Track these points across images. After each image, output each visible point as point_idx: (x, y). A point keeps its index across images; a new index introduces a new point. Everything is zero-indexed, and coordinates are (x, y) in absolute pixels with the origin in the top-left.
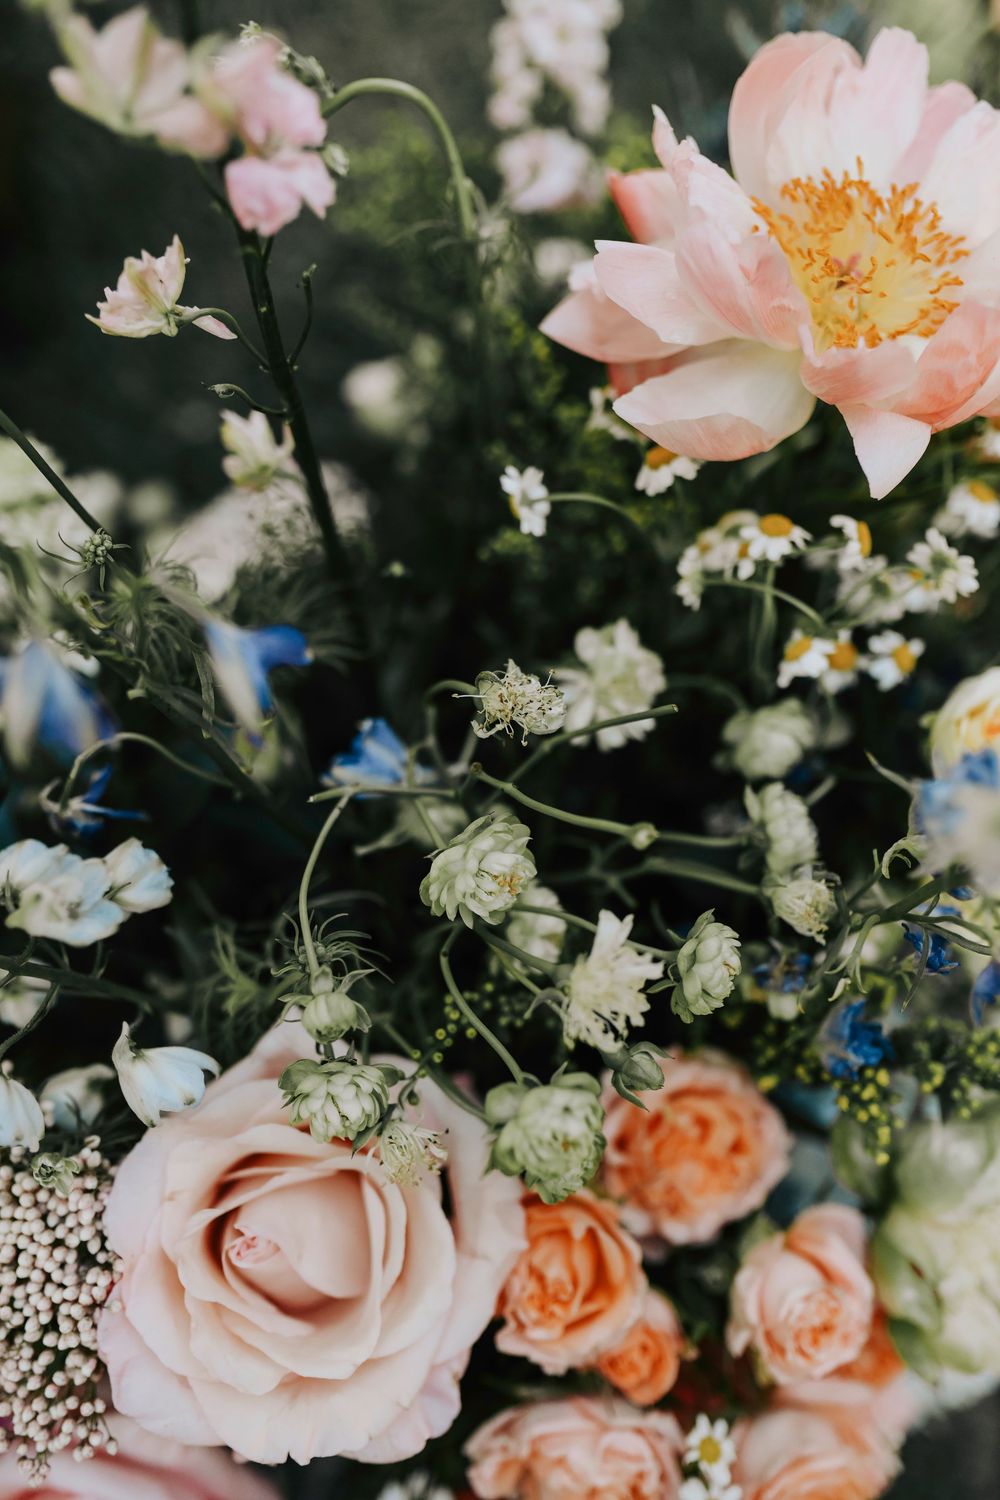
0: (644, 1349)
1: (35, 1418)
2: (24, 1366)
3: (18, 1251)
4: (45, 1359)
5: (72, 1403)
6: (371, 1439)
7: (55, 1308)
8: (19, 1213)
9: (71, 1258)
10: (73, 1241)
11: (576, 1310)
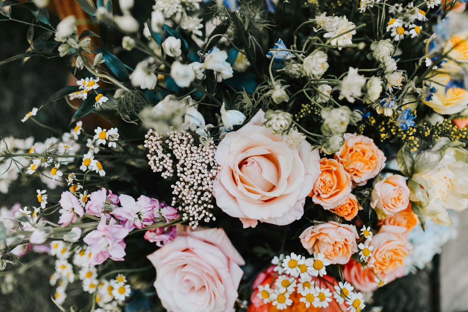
0: (350, 204)
1: (195, 210)
2: (193, 196)
3: (193, 165)
4: (199, 193)
5: (205, 205)
6: (283, 214)
7: (202, 179)
8: (193, 155)
9: (206, 167)
10: (207, 162)
11: (332, 192)
